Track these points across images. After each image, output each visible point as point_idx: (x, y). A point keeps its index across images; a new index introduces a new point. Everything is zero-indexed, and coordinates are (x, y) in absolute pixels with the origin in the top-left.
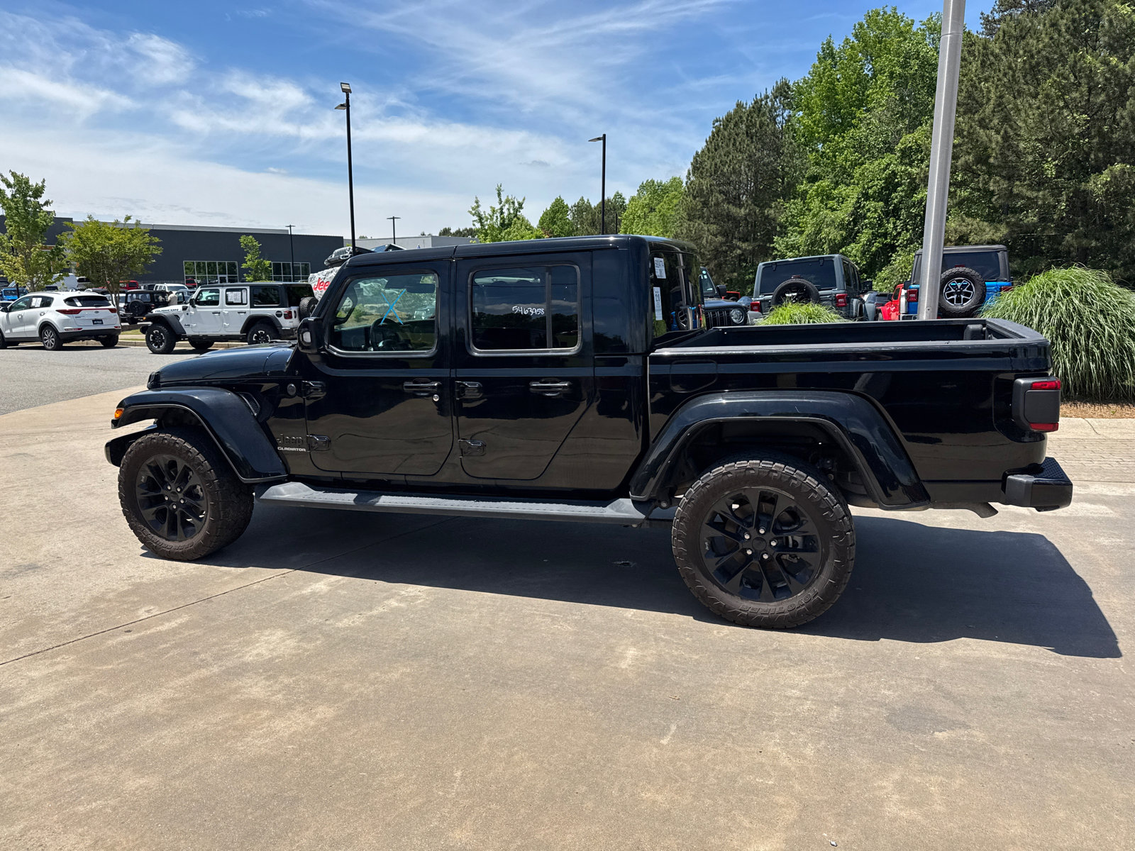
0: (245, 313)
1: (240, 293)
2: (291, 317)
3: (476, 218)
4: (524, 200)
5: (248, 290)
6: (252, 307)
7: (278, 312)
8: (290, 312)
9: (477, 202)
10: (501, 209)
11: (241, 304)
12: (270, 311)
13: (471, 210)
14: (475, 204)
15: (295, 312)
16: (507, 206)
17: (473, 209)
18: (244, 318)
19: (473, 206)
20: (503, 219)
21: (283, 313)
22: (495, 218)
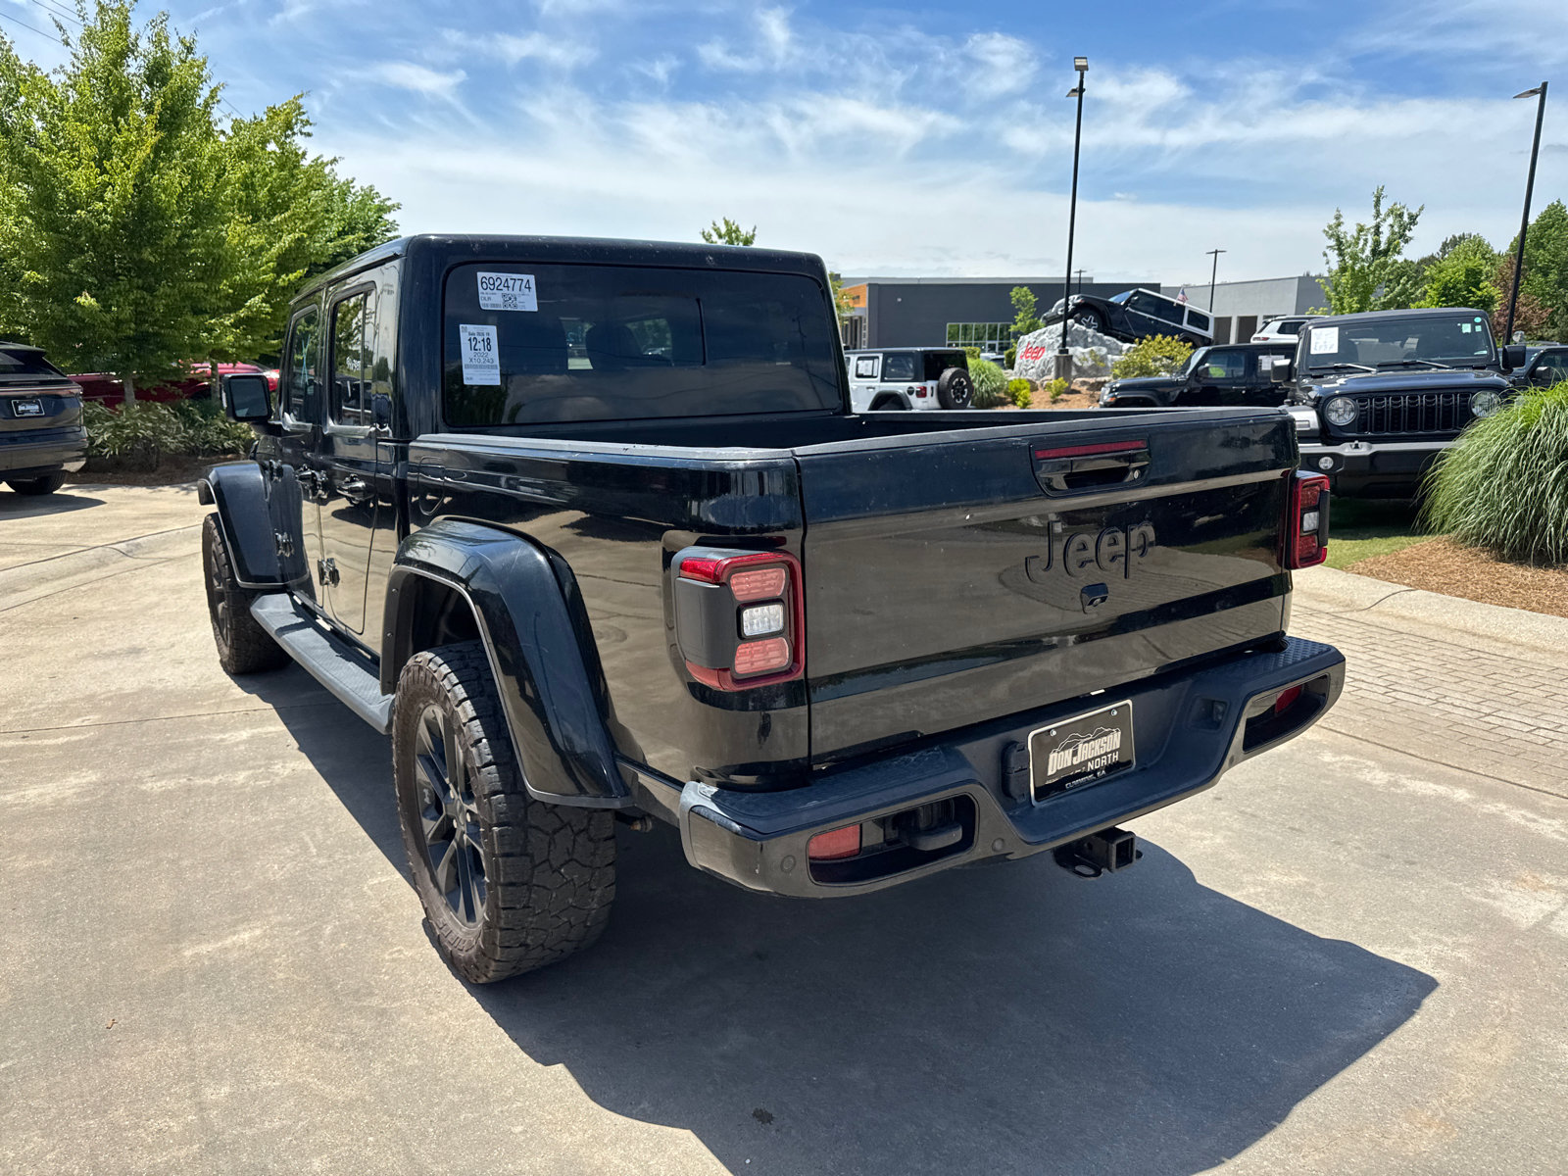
0: (874, 388)
1: (871, 362)
2: (924, 395)
3: (1332, 242)
4: (1421, 209)
5: (881, 358)
6: (882, 380)
7: (910, 388)
8: (925, 389)
9: (1337, 218)
10: (1377, 227)
11: (871, 377)
12: (900, 387)
13: (1327, 229)
14: (1334, 221)
15: (932, 388)
16: (1390, 220)
17: (1330, 227)
18: (872, 394)
19: (1331, 223)
20: (1377, 243)
21: (916, 389)
22: (1362, 242)
